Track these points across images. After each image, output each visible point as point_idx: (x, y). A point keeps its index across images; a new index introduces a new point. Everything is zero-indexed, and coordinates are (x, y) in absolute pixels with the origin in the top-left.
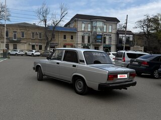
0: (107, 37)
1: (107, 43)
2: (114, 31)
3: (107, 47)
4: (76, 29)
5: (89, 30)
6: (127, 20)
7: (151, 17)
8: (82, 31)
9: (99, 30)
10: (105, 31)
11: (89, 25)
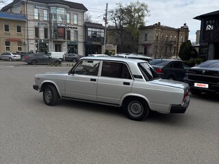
0: (72, 31)
1: (72, 39)
2: (81, 23)
3: (72, 45)
4: (25, 17)
5: (46, 19)
6: (106, 10)
7: (124, 6)
8: (35, 20)
9: (61, 20)
10: (68, 22)
11: (45, 12)
